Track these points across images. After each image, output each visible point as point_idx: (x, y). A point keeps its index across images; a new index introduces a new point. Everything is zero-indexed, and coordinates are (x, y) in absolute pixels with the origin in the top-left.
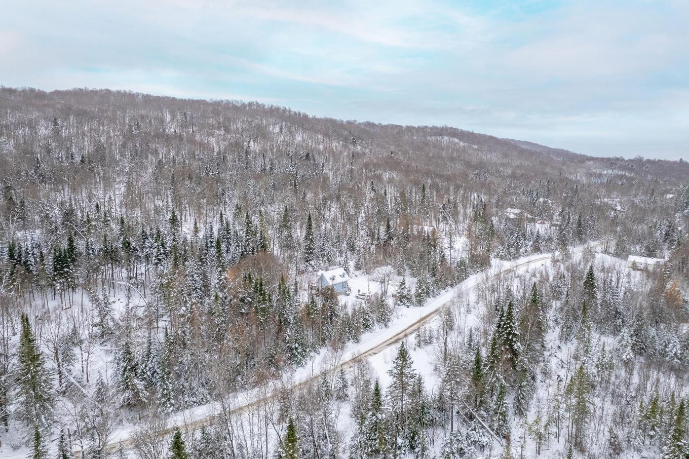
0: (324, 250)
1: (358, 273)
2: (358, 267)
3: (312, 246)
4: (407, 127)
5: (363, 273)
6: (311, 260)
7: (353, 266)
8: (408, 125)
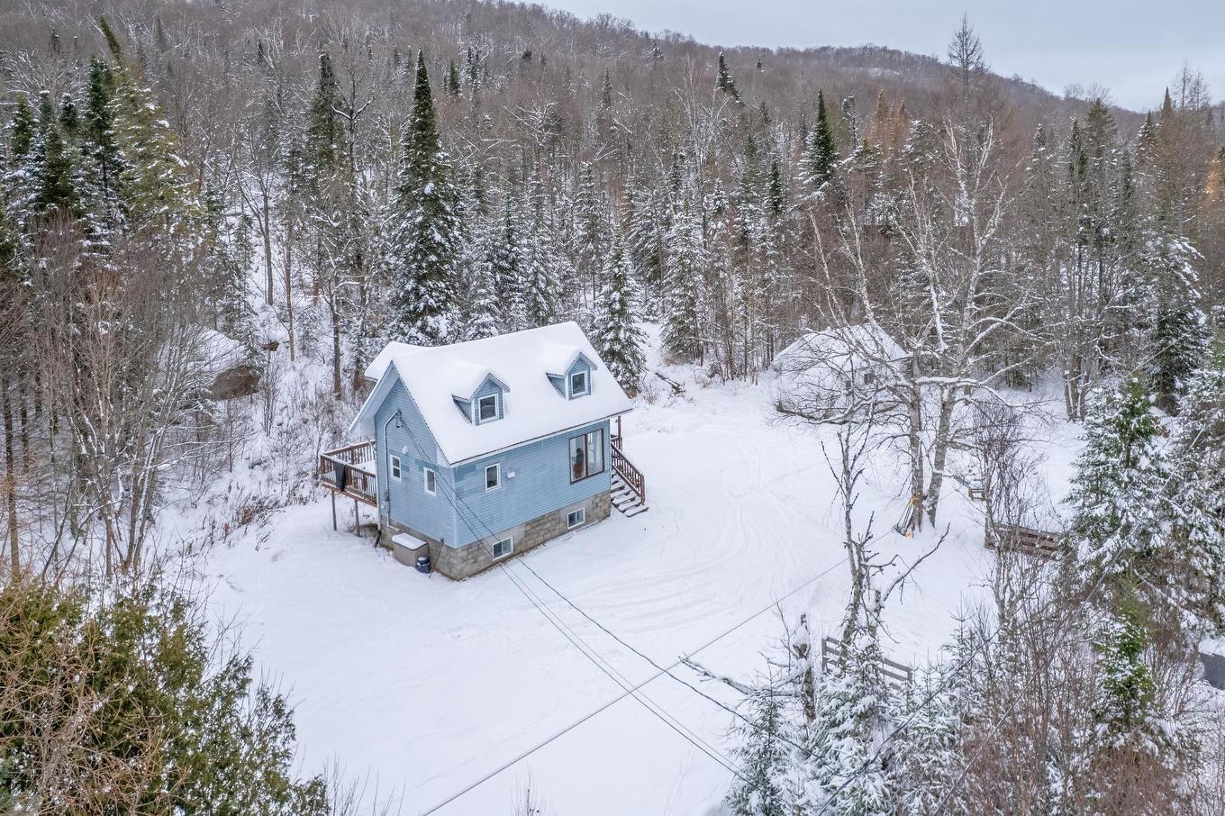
0: (514, 262)
1: (684, 373)
2: (684, 347)
3: (438, 237)
4: (781, 51)
5: (715, 371)
6: (432, 311)
7: (658, 343)
8: (784, 46)
